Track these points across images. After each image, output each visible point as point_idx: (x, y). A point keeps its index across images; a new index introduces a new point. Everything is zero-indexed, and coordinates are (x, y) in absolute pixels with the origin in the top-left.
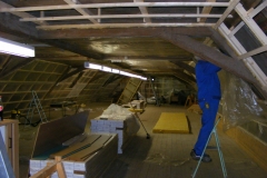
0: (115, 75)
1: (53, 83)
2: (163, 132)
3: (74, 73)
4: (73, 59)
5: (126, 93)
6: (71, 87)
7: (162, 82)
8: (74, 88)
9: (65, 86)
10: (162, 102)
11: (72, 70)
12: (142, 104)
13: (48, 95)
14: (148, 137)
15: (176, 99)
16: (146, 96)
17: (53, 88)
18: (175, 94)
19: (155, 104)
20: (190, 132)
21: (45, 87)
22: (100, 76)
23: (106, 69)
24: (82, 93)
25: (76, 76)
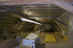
0: (32, 23)
1: (12, 25)
2: (48, 42)
3: (19, 22)
4: (17, 17)
5: (35, 28)
6: (18, 26)
7: (46, 25)
8: (19, 27)
9: (16, 26)
10: (46, 31)
11: (18, 21)
12: (40, 32)
13: (11, 29)
14: (43, 44)
15: (50, 30)
16: (41, 29)
17: (12, 27)
18: (50, 29)
19: (44, 32)
20: (57, 42)
21: (10, 26)
22: (27, 23)
23: (29, 21)
24: (22, 28)
25: (20, 23)
